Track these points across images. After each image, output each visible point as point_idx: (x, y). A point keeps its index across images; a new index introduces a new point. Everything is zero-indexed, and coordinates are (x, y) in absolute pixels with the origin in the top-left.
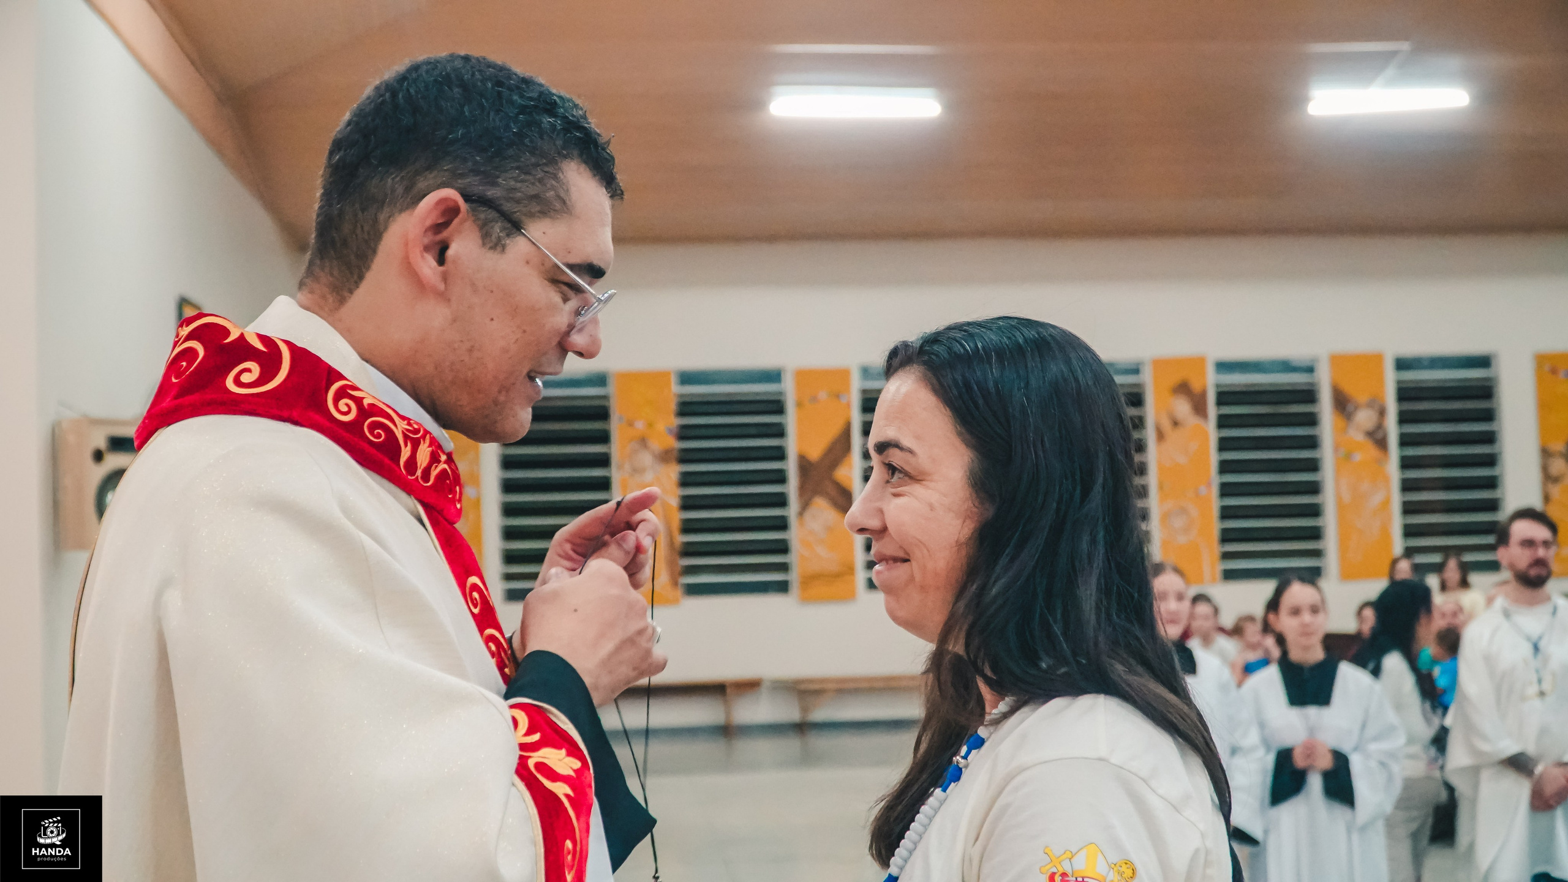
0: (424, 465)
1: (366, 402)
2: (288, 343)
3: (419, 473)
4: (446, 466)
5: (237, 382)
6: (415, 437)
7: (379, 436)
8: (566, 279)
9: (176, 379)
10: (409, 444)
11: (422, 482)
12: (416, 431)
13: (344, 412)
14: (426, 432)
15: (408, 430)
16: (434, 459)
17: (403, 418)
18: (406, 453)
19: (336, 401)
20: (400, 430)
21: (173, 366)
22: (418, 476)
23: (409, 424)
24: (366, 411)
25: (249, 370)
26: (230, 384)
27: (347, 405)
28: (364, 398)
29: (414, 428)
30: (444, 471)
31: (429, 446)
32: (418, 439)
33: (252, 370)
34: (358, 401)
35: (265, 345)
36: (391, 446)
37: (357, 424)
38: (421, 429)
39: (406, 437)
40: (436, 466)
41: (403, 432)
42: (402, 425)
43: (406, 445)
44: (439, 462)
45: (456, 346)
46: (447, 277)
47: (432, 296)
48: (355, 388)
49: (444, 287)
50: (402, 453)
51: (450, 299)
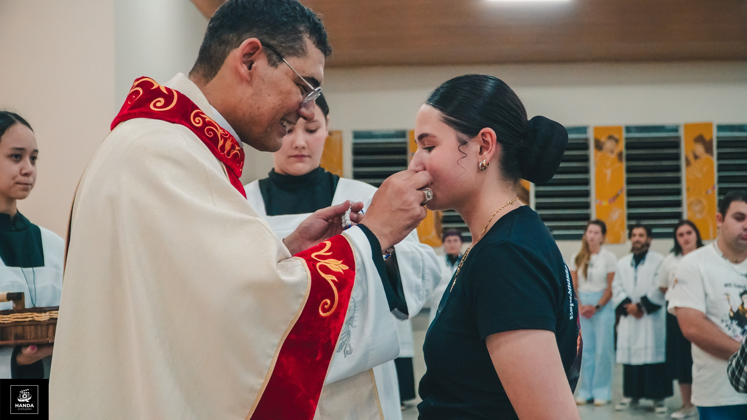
0: (228, 149)
1: (207, 120)
2: (177, 92)
4: (238, 152)
5: (155, 106)
6: (226, 137)
7: (210, 134)
8: (303, 84)
9: (130, 102)
10: (223, 140)
11: (226, 156)
12: (226, 135)
13: (197, 123)
14: (231, 136)
15: (223, 134)
16: (233, 147)
17: (222, 129)
18: (221, 143)
19: (194, 118)
20: (220, 133)
21: (130, 97)
22: (225, 153)
23: (224, 132)
24: (206, 124)
25: (160, 101)
26: (152, 107)
27: (199, 120)
28: (206, 118)
29: (226, 133)
31: (231, 142)
34: (204, 119)
35: (167, 92)
36: (215, 139)
37: (202, 128)
38: (229, 134)
39: (222, 137)
40: (233, 151)
41: (221, 135)
43: (221, 140)
44: (235, 149)
45: (253, 106)
46: (251, 75)
47: (245, 83)
48: (204, 114)
49: (249, 79)
50: (219, 143)
51: (252, 86)
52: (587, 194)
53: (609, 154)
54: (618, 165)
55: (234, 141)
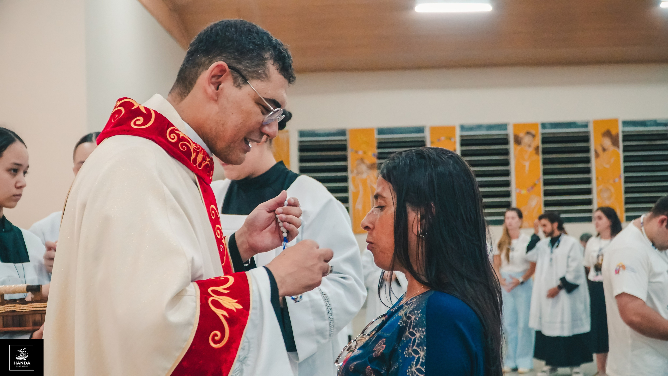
0: (200, 161)
1: (181, 136)
2: (154, 111)
3: (197, 164)
4: (209, 163)
5: (135, 124)
6: (198, 150)
7: (184, 149)
8: (263, 104)
9: (113, 120)
10: (195, 153)
11: (198, 167)
12: (198, 149)
13: (172, 138)
14: (202, 149)
15: (195, 148)
16: (204, 159)
17: (194, 143)
18: (193, 156)
19: (170, 134)
20: (192, 147)
21: (113, 116)
22: (197, 165)
23: (196, 146)
24: (181, 139)
25: (139, 120)
26: (132, 125)
27: (174, 136)
28: (180, 134)
29: (198, 147)
30: (207, 164)
31: (202, 155)
32: (199, 152)
33: (141, 120)
34: (178, 135)
35: (146, 111)
36: (188, 153)
37: (176, 144)
38: (200, 149)
39: (194, 150)
40: (204, 163)
41: (193, 148)
42: (194, 146)
43: (194, 153)
44: (206, 161)
45: (218, 122)
46: (217, 95)
47: (213, 102)
48: (178, 130)
49: (216, 98)
50: (192, 156)
51: (218, 104)
52: (507, 184)
53: (527, 148)
54: (535, 157)
55: (205, 154)
